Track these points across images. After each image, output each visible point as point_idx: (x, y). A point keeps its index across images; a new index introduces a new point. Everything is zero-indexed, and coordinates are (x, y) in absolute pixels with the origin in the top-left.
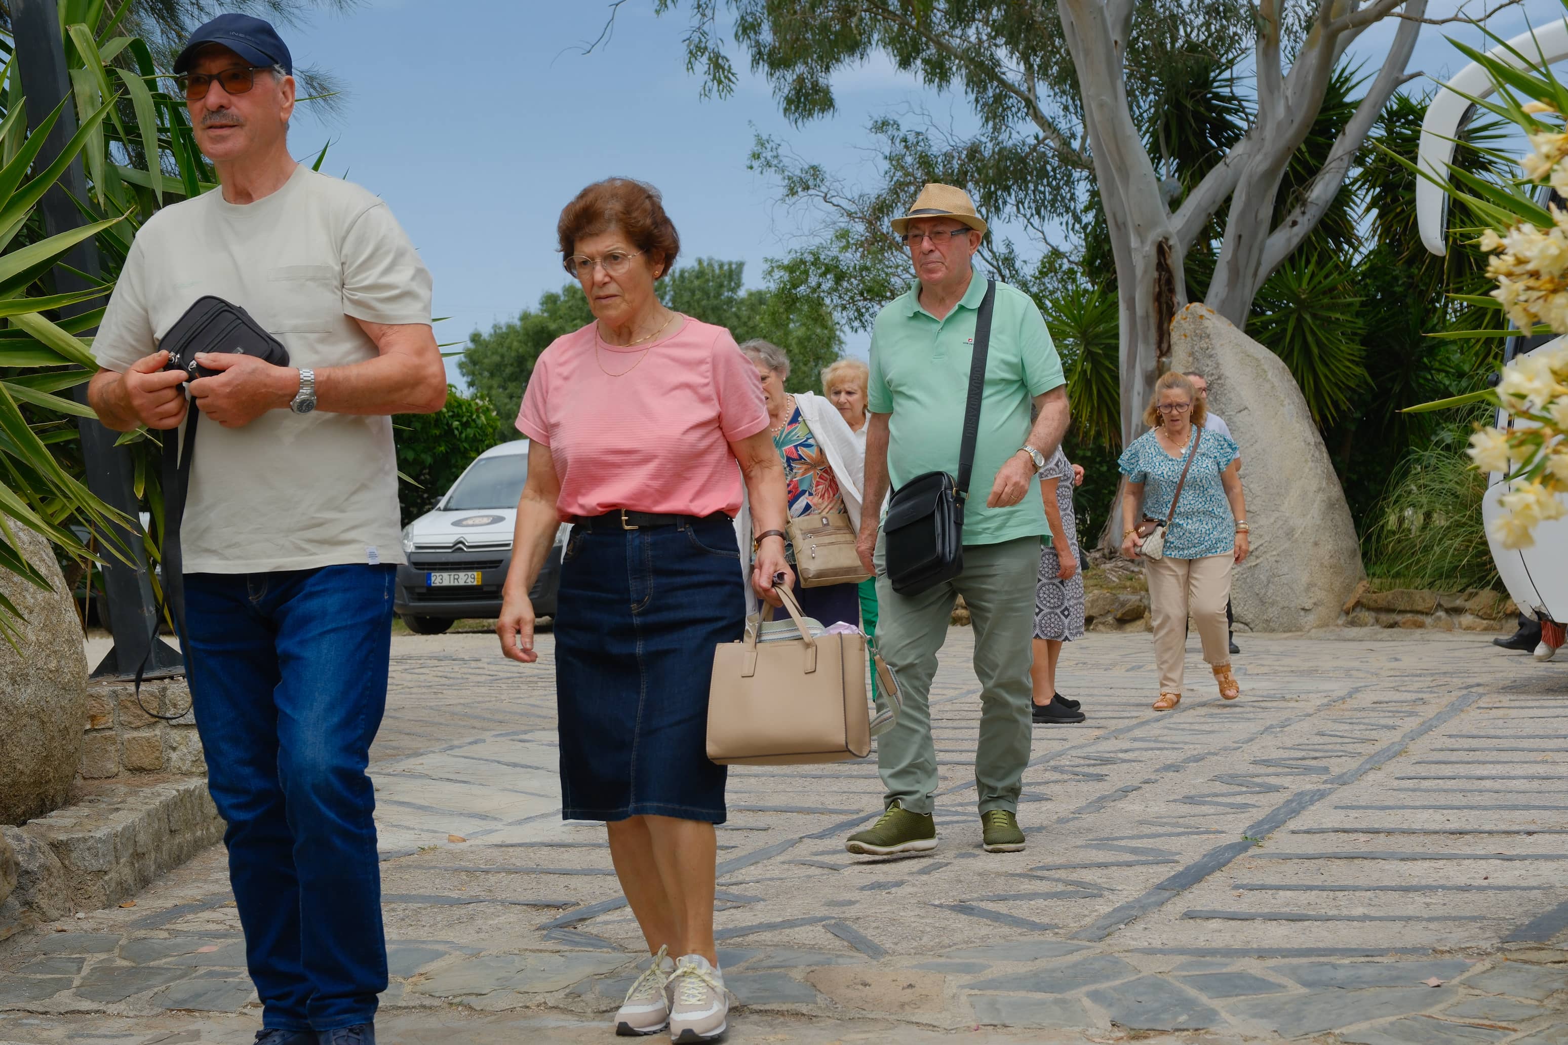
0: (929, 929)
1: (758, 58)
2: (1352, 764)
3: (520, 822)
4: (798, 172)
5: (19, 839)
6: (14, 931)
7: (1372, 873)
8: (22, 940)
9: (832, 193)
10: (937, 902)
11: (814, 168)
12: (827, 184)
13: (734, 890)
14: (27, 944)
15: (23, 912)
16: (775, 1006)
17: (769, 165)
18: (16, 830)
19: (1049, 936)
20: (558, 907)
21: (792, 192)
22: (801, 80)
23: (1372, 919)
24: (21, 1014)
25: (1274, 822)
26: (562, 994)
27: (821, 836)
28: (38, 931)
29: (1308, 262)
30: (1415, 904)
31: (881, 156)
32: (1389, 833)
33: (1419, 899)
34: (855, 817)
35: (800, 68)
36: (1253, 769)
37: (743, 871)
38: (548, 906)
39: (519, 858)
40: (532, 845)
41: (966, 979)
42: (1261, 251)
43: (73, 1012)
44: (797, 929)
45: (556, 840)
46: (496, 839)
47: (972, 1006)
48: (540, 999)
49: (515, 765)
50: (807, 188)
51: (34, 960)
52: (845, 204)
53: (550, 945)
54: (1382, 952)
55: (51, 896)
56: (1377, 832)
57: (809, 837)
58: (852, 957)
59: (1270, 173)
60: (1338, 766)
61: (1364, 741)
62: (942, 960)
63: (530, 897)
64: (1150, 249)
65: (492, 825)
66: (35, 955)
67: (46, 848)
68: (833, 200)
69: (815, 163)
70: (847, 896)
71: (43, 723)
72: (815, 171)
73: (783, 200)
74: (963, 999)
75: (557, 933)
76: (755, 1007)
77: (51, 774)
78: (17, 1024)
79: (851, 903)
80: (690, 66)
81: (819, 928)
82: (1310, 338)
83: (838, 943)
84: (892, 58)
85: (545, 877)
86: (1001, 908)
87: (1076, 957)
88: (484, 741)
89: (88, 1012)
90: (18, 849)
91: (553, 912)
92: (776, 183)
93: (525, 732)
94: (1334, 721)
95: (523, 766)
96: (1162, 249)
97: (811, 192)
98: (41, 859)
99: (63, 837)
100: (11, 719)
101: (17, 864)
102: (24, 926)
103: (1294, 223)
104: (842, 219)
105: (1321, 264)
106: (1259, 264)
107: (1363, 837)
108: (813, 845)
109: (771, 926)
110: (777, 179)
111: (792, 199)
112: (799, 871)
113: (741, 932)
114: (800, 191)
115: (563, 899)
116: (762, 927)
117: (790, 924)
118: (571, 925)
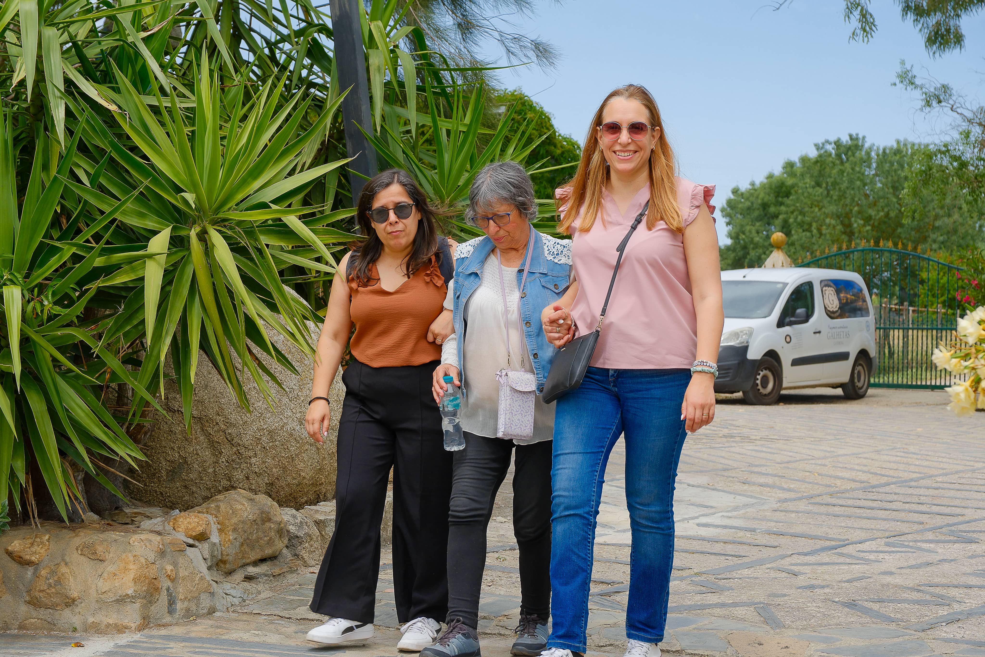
0: (818, 615)
4: (933, 90)
5: (294, 517)
6: (284, 570)
8: (289, 576)
9: (958, 105)
10: (837, 600)
11: (944, 86)
12: (954, 98)
14: (291, 578)
15: (292, 560)
16: (700, 652)
18: (294, 511)
19: (893, 626)
20: (608, 583)
21: (928, 104)
22: (938, 24)
24: (276, 617)
27: (806, 554)
28: (299, 571)
34: (842, 543)
35: (938, 16)
37: (739, 572)
38: (602, 582)
41: (823, 646)
43: (304, 619)
44: (737, 608)
50: (940, 102)
51: (293, 588)
52: (966, 113)
55: (311, 552)
57: (798, 554)
58: (760, 627)
62: (815, 634)
66: (294, 585)
67: (312, 524)
68: (959, 110)
69: (946, 84)
70: (785, 591)
71: (318, 449)
72: (945, 88)
73: (922, 110)
76: (690, 651)
77: (323, 480)
78: (271, 622)
79: (785, 595)
80: (848, 16)
81: (752, 608)
83: (758, 618)
86: (876, 607)
87: (901, 639)
89: (313, 620)
90: (293, 522)
91: (604, 586)
97: (943, 104)
98: (306, 529)
99: (322, 518)
100: (298, 445)
101: (288, 531)
102: (291, 568)
104: (964, 124)
108: (796, 559)
109: (723, 605)
110: (917, 94)
111: (928, 109)
112: (773, 574)
113: (703, 607)
114: (934, 103)
115: (615, 579)
116: (716, 605)
117: (735, 605)
118: (608, 594)
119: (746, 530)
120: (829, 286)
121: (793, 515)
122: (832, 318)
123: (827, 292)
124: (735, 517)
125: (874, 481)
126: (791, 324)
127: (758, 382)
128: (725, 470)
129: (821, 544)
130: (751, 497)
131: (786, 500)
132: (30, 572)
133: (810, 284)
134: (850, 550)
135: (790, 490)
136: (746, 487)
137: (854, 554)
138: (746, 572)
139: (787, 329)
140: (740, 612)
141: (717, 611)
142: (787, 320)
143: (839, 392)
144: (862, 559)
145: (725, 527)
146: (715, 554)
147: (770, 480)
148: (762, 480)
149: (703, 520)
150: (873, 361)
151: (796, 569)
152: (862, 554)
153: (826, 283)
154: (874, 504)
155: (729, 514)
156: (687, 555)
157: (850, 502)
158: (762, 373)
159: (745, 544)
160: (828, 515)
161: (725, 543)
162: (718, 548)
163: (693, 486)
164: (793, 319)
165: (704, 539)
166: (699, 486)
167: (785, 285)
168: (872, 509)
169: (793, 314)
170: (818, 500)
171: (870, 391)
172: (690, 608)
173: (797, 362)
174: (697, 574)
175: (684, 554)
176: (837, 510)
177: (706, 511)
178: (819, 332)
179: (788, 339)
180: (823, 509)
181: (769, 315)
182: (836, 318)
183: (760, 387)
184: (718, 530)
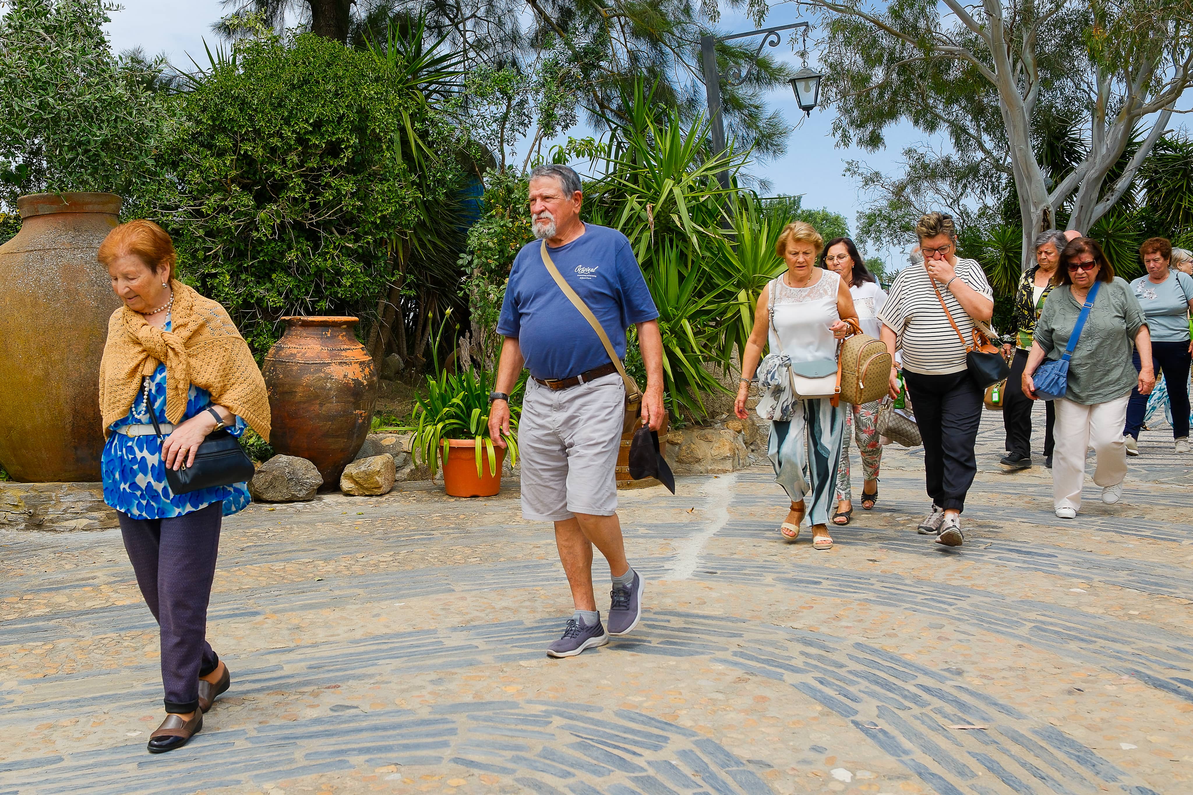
4: (869, 174)
9: (885, 183)
11: (877, 172)
12: (883, 179)
17: (855, 172)
21: (866, 184)
29: (1113, 216)
35: (870, 127)
42: (1092, 213)
52: (888, 186)
59: (1097, 179)
64: (1040, 212)
69: (877, 170)
72: (877, 174)
73: (862, 187)
82: (1112, 251)
92: (859, 180)
96: (1045, 213)
97: (875, 183)
103: (1108, 200)
105: (1118, 217)
106: (1090, 218)
111: (867, 187)
114: (870, 183)
132: (677, 448)
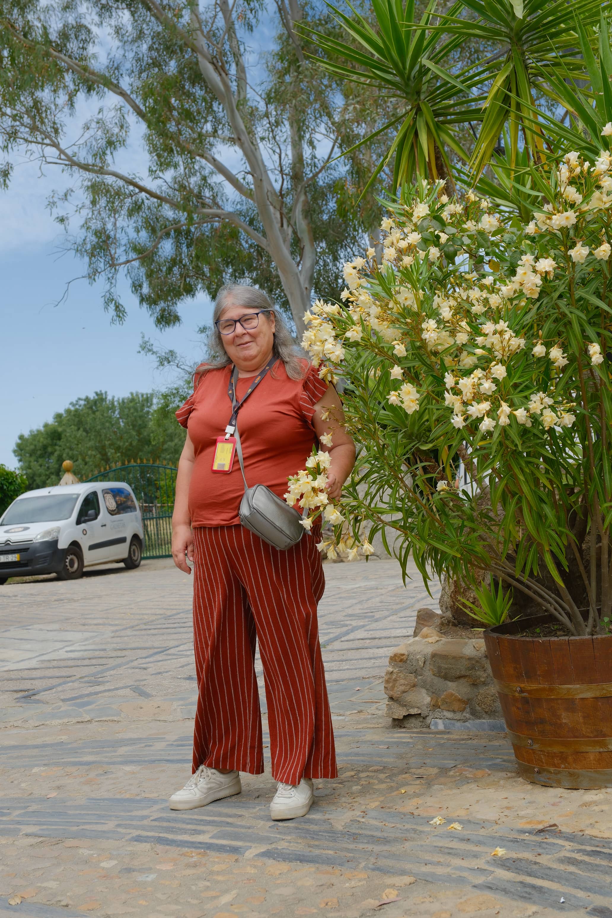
0: (172, 686)
1: (142, 300)
2: (386, 613)
3: (18, 662)
4: (164, 354)
7: (364, 653)
9: (181, 363)
10: (179, 677)
11: (171, 351)
12: (178, 359)
13: (100, 679)
16: (104, 719)
17: (150, 350)
20: (25, 691)
21: (162, 364)
22: (163, 310)
23: (351, 669)
25: (336, 639)
26: (20, 722)
27: (146, 658)
30: (370, 663)
31: (203, 345)
32: (380, 638)
33: (373, 661)
34: (165, 649)
35: (162, 304)
36: (343, 618)
37: (108, 673)
38: (21, 691)
39: (13, 675)
40: (21, 670)
41: (181, 702)
44: (119, 690)
45: (32, 667)
46: (6, 669)
47: (182, 712)
48: (11, 724)
49: (21, 639)
50: (169, 362)
52: (187, 368)
53: (18, 704)
54: (343, 680)
56: (375, 639)
57: (141, 658)
58: (137, 698)
60: (377, 615)
61: (397, 604)
62: (174, 697)
63: (15, 688)
65: (6, 664)
68: (182, 367)
69: (172, 349)
70: (144, 678)
72: (172, 352)
73: (157, 368)
74: (178, 710)
75: (23, 700)
76: (97, 719)
79: (145, 680)
80: (106, 308)
81: (129, 690)
83: (134, 694)
84: (208, 296)
85: (23, 681)
88: (9, 630)
91: (23, 692)
92: (153, 359)
93: (30, 626)
94: (391, 596)
95: (25, 640)
97: (171, 363)
104: (186, 375)
107: (368, 641)
108: (140, 661)
109: (109, 690)
110: (154, 358)
111: (162, 367)
112: (130, 671)
113: (96, 693)
114: (166, 363)
115: (29, 688)
116: (105, 691)
117: (117, 689)
118: (29, 696)
119: (100, 650)
120: (108, 493)
121: (126, 638)
122: (112, 515)
123: (107, 498)
124: (88, 645)
125: (169, 613)
126: (85, 522)
127: (67, 564)
128: (67, 619)
129: (151, 651)
130: (94, 632)
131: (117, 631)
133: (95, 494)
134: (172, 651)
135: (116, 625)
136: (87, 627)
137: (176, 653)
138: (112, 672)
139: (83, 526)
140: (121, 692)
141: (107, 694)
142: (83, 519)
143: (122, 565)
144: (182, 655)
145: (85, 650)
146: (87, 666)
147: (100, 621)
148: (95, 622)
149: (68, 649)
150: (143, 541)
151: (144, 666)
152: (181, 653)
153: (106, 492)
154: (175, 625)
155: (84, 643)
156: (68, 669)
157: (159, 626)
158: (69, 558)
159: (103, 658)
160: (148, 635)
161: (90, 659)
162: (87, 662)
163: (51, 631)
164: (86, 518)
165: (74, 659)
166: (55, 631)
167: (78, 495)
168: (175, 628)
169: (86, 515)
170: (137, 628)
171: (143, 562)
172: (88, 695)
173: (92, 547)
174: (81, 678)
175: (66, 669)
176: (152, 631)
177: (66, 644)
178: (105, 525)
179: (85, 532)
180: (143, 632)
181: (70, 517)
182: (115, 514)
183: (69, 567)
184: (82, 653)
